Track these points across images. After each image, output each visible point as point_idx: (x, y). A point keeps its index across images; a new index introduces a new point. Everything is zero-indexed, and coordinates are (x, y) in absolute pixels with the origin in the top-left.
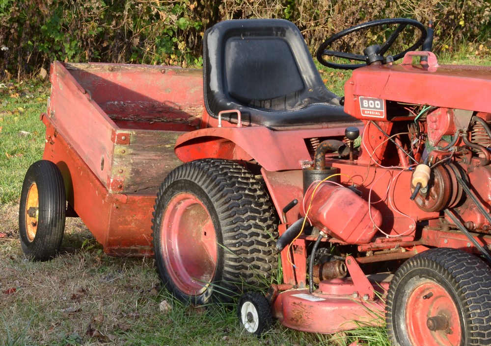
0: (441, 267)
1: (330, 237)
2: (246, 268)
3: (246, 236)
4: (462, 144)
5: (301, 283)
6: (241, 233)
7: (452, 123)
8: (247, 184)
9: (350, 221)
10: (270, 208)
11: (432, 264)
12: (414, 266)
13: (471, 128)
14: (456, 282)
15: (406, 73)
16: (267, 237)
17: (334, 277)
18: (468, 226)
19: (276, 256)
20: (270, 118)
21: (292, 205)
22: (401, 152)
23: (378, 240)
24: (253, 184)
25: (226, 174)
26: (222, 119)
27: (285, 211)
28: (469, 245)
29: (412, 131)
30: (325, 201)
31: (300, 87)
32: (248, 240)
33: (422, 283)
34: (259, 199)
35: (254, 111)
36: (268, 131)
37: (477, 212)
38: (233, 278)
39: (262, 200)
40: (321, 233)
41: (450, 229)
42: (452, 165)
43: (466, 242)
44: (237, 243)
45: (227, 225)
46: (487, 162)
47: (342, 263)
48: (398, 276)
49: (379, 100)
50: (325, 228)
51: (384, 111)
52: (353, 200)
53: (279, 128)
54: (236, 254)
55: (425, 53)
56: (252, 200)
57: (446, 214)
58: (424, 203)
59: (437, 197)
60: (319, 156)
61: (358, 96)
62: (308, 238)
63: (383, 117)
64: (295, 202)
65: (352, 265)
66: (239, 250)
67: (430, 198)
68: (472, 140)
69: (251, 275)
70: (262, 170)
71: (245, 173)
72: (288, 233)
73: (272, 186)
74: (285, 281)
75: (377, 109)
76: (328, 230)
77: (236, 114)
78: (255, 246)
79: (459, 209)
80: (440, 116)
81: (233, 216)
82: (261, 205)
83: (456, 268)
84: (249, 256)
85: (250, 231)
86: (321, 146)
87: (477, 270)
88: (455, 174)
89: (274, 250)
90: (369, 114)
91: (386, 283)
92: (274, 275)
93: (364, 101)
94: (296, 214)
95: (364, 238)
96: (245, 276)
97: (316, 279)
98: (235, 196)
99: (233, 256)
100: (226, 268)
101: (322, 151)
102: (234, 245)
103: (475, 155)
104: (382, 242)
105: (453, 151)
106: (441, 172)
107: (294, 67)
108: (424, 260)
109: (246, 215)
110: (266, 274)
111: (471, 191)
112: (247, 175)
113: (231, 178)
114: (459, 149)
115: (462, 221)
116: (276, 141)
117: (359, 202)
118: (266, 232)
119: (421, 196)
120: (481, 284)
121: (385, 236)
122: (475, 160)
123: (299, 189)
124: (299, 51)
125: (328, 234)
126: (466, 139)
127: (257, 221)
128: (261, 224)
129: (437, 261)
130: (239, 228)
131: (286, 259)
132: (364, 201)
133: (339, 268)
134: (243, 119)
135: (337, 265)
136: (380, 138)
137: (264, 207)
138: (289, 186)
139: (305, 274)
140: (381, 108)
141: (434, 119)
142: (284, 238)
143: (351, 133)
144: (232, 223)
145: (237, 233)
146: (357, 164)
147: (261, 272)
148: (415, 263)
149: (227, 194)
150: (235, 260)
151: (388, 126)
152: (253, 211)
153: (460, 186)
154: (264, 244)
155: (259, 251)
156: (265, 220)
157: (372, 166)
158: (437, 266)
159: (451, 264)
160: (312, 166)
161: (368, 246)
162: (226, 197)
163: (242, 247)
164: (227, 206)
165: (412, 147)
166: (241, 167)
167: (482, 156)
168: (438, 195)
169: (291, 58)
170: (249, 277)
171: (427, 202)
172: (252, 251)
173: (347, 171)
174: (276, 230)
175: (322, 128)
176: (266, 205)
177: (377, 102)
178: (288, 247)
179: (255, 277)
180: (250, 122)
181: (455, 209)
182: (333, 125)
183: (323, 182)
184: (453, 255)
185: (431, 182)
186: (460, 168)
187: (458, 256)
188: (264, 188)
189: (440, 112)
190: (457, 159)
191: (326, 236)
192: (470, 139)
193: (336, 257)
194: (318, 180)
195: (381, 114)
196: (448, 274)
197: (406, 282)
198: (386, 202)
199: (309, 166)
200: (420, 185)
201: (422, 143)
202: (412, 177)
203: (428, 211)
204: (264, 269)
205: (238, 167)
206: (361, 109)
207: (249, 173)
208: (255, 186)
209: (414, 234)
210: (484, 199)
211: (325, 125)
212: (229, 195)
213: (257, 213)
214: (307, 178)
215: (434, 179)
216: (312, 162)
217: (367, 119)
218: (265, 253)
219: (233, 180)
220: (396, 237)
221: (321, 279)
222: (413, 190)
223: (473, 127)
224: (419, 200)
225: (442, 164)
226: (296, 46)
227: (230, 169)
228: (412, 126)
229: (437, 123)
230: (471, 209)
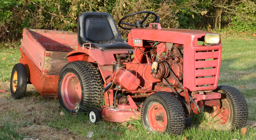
0: (161, 98)
1: (122, 88)
2: (92, 100)
3: (92, 88)
4: (169, 55)
5: (111, 105)
6: (90, 87)
7: (166, 48)
8: (93, 70)
9: (129, 82)
10: (101, 79)
11: (158, 97)
12: (151, 97)
13: (172, 50)
14: (166, 103)
15: (150, 30)
16: (100, 89)
17: (123, 103)
18: (171, 85)
19: (103, 96)
20: (101, 47)
21: (109, 77)
22: (148, 59)
23: (139, 89)
24: (95, 70)
25: (85, 66)
26: (84, 47)
27: (106, 79)
28: (171, 91)
29: (151, 52)
30: (120, 75)
31: (112, 37)
32: (93, 90)
33: (154, 104)
34: (97, 75)
35: (95, 44)
36: (101, 51)
37: (174, 80)
38: (87, 103)
39: (98, 76)
40: (119, 87)
41: (164, 86)
42: (165, 62)
43: (170, 90)
44: (89, 91)
45: (85, 84)
46: (178, 62)
47: (126, 98)
48: (146, 102)
49: (140, 39)
50: (120, 85)
51: (142, 43)
52: (131, 75)
53: (105, 50)
54: (88, 94)
55: (157, 24)
56: (94, 75)
57: (163, 80)
58: (155, 76)
59: (160, 74)
60: (119, 60)
61: (133, 38)
62: (114, 89)
63: (142, 46)
64: (110, 76)
65: (130, 98)
66: (89, 93)
67: (158, 74)
68: (173, 54)
69: (93, 102)
70: (98, 65)
71: (92, 66)
72: (107, 87)
73: (101, 70)
74: (106, 104)
75: (139, 43)
76: (122, 85)
77: (89, 45)
78: (95, 92)
79: (168, 78)
80: (162, 46)
81: (87, 81)
82: (98, 77)
83: (166, 98)
84: (93, 96)
85: (93, 87)
86: (119, 56)
87: (174, 99)
88: (167, 66)
89: (102, 93)
90: (137, 45)
91: (142, 105)
92: (102, 103)
93: (135, 40)
94: (110, 81)
95: (134, 89)
96: (91, 102)
97: (117, 104)
98: (88, 74)
99: (87, 95)
100: (84, 100)
101: (120, 58)
102: (88, 91)
103: (173, 59)
104: (140, 90)
105: (166, 58)
106: (162, 65)
107: (110, 30)
108: (155, 95)
109: (92, 81)
110: (99, 102)
111: (172, 72)
112: (93, 67)
113: (87, 67)
114: (168, 57)
115: (169, 83)
116: (103, 54)
117: (133, 75)
118: (99, 87)
119: (155, 73)
120: (175, 104)
121: (141, 88)
122: (173, 61)
123: (111, 72)
124: (112, 24)
125: (121, 87)
126: (170, 53)
127: (96, 83)
128: (97, 84)
129: (160, 96)
130: (89, 85)
131: (106, 96)
132: (134, 75)
133: (125, 100)
134: (92, 47)
135: (124, 98)
136: (141, 54)
137: (99, 78)
138: (108, 71)
139: (113, 102)
140: (141, 43)
141: (160, 46)
142: (106, 89)
143: (130, 52)
144: (87, 83)
145: (89, 87)
146: (132, 63)
147: (97, 101)
148: (152, 96)
149: (85, 73)
150: (88, 97)
151: (143, 49)
152: (95, 79)
153: (168, 70)
154: (98, 91)
155: (96, 94)
156: (99, 83)
157: (137, 63)
158: (159, 97)
159: (164, 97)
160: (116, 64)
161: (136, 91)
162: (85, 74)
163: (90, 92)
164: (85, 77)
165: (152, 57)
166: (91, 64)
167: (176, 60)
168: (160, 73)
169: (109, 26)
170: (93, 103)
171: (156, 76)
172: (94, 94)
173: (128, 65)
174: (103, 87)
175: (120, 51)
176: (99, 77)
177: (139, 40)
178: (107, 92)
179: (95, 103)
180: (94, 48)
181: (166, 79)
182: (124, 50)
183: (120, 69)
184: (165, 94)
185: (158, 68)
186: (168, 64)
187: (167, 94)
188: (99, 71)
189: (161, 44)
190: (167, 61)
191: (121, 88)
192: (172, 54)
193: (124, 96)
194: (118, 68)
195: (141, 45)
196: (163, 100)
197: (148, 104)
198: (142, 76)
199: (115, 64)
200: (154, 69)
201: (155, 56)
202: (151, 66)
203: (157, 79)
204: (98, 100)
205: (90, 64)
206: (134, 43)
207: (93, 66)
208: (95, 71)
209: (152, 88)
210: (176, 75)
211: (121, 50)
212: (86, 73)
213: (96, 80)
214: (114, 67)
215: (159, 67)
216: (116, 62)
217: (136, 47)
218: (98, 94)
219: (88, 68)
220: (145, 89)
221: (118, 104)
222: (151, 71)
223: (173, 49)
224: (154, 75)
225: (162, 62)
226: (111, 22)
227: (86, 64)
228: (152, 50)
229: (161, 48)
230: (172, 78)
